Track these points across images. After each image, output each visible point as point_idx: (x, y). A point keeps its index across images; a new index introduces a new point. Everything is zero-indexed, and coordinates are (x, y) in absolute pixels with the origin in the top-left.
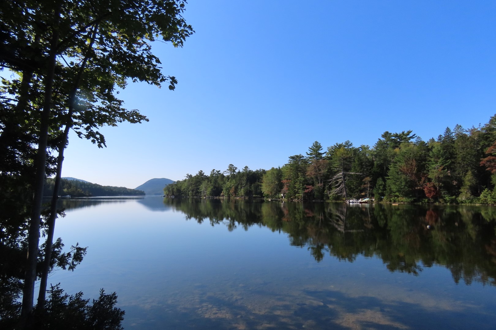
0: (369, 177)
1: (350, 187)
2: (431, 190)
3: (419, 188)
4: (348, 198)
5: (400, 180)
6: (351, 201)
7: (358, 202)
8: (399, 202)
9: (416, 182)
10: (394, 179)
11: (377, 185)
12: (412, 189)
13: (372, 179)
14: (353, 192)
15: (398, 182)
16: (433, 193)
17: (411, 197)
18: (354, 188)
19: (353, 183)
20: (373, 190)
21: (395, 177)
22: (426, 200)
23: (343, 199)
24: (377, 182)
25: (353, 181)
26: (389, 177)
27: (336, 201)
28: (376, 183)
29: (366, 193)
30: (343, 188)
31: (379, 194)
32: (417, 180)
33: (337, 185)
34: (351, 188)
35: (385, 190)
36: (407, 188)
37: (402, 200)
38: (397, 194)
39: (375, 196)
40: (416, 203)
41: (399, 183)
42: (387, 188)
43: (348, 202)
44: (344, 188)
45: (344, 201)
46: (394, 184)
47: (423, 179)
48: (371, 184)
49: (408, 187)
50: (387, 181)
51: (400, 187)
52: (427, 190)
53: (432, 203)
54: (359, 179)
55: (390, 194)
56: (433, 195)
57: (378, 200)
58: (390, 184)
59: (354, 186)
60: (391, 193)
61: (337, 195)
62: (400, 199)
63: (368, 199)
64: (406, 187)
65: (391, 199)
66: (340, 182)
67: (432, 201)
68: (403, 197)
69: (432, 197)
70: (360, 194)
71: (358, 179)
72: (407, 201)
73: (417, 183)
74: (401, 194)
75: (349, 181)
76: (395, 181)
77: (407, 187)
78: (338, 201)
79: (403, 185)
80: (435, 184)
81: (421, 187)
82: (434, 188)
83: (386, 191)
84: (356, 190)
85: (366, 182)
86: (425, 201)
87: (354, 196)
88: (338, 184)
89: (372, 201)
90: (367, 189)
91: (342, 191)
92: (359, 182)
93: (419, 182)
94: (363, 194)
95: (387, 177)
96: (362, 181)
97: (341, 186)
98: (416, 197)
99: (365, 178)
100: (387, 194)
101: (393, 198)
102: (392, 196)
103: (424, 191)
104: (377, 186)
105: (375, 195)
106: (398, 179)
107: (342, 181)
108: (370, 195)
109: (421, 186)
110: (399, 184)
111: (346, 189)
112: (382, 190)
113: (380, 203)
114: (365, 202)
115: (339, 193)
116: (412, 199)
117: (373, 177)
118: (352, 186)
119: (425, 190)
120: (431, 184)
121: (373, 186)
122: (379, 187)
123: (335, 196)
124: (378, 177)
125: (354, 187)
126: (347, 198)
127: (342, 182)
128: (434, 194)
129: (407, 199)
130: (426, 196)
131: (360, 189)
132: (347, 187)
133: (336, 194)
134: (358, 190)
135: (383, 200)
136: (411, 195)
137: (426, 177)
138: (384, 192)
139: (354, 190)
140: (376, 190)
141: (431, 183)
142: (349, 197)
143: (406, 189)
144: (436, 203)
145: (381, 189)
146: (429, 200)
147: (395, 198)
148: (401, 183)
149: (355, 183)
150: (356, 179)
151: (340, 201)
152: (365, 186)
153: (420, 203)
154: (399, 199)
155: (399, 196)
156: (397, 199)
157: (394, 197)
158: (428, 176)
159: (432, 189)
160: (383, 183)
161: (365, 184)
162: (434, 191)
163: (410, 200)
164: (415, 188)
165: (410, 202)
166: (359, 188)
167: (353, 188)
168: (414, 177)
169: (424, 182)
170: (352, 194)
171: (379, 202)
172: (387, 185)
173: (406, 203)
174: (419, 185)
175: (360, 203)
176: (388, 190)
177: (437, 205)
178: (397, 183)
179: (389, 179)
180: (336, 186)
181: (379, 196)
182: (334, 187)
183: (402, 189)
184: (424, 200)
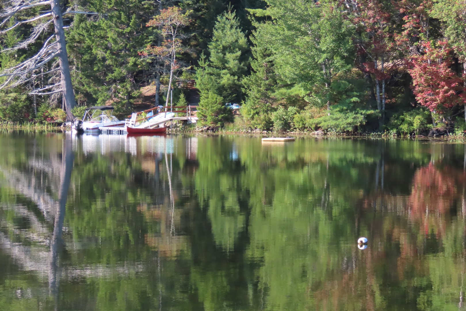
0: (176, 8)
1: (86, 57)
2: (435, 74)
3: (390, 64)
4: (79, 109)
5: (314, 26)
6: (85, 125)
7: (121, 132)
8: (304, 128)
9: (382, 38)
10: (286, 22)
11: (211, 47)
12: (363, 70)
13: (191, 16)
14: (99, 82)
15: (305, 34)
16: (443, 90)
17: (354, 108)
18: (108, 62)
19: (104, 38)
20: (192, 71)
21: (292, 11)
22: (417, 121)
23: (53, 114)
24: (215, 33)
25: (103, 25)
26: (268, 12)
27: (18, 127)
28: (209, 37)
29: (162, 87)
30: (53, 60)
31: (220, 90)
32: (384, 26)
33: (24, 45)
34: (92, 61)
35: (248, 71)
36: (343, 66)
37: (316, 120)
38: (298, 90)
39: (202, 102)
40: (373, 137)
41: (308, 39)
42: (254, 65)
43: (75, 132)
44: (59, 61)
45: (59, 124)
46: (287, 42)
47: (409, 24)
48: (185, 43)
49: (347, 60)
50: (255, 29)
51: (313, 57)
52: (421, 76)
53: (440, 133)
54: (134, 16)
55: (269, 93)
56: (446, 99)
57: (215, 122)
58: (270, 42)
59: (107, 48)
60: (269, 88)
61: (24, 97)
62: (312, 117)
63: (170, 115)
64: (337, 61)
65: (273, 116)
66: (41, 28)
67: (440, 127)
68: (322, 106)
69: (441, 108)
70: (135, 93)
71: (129, 18)
72: (337, 126)
73: (386, 40)
74: (316, 93)
75: (83, 25)
76: (290, 28)
77: (343, 57)
78: (27, 128)
79: (324, 48)
80: (455, 46)
81: (398, 62)
82: (450, 66)
83: (253, 77)
84: (119, 72)
85: (164, 33)
86: (411, 124)
87: (104, 101)
88: (32, 40)
89: (185, 122)
90: (169, 68)
91: (47, 77)
92: (130, 33)
93: (391, 39)
94: (149, 90)
95: (259, 12)
96: (145, 28)
97: (43, 51)
98: (375, 108)
99: (159, 13)
100: (253, 93)
101: (281, 110)
102: (275, 100)
103: (408, 78)
104: (213, 52)
105: (203, 94)
106: (303, 20)
107: (52, 26)
108: (182, 96)
109: (401, 56)
110: (309, 47)
111: (68, 63)
112: (233, 74)
113: (222, 133)
114: (158, 132)
115: (37, 86)
116: (361, 118)
117: (197, 10)
118: (99, 53)
119: (415, 72)
120: (440, 47)
121: (194, 55)
122: (221, 55)
123: (15, 99)
124: (220, 11)
125: (107, 55)
126: (70, 111)
127: (51, 31)
128: (451, 92)
129: (338, 115)
130: (415, 102)
131: (135, 64)
132: (72, 57)
133: (20, 89)
134: (124, 72)
135: (237, 119)
136: (354, 99)
137: (423, 12)
138: (245, 80)
139: (109, 69)
140: (210, 70)
141: (438, 43)
142: (82, 104)
143: (337, 69)
144: (453, 132)
145: (229, 69)
146: (430, 120)
147: (290, 108)
148: (318, 38)
149: (111, 34)
150: (119, 18)
151: (38, 127)
152: (158, 49)
153: (392, 136)
154: (307, 113)
155: (305, 104)
156: (297, 117)
157: (286, 107)
158: (430, 8)
159: (443, 70)
160: (242, 41)
161: (158, 41)
162: (448, 81)
163: (350, 120)
164: (373, 66)
165: (350, 129)
166: (131, 60)
167: (104, 59)
168: (371, 12)
169: (414, 38)
170: (96, 92)
171: (217, 128)
172: (257, 50)
173: (332, 135)
174: (393, 49)
175: (133, 133)
176: (261, 74)
177: (459, 142)
178: (301, 41)
179: (269, 18)
180: (22, 51)
181: (220, 99)
182: (12, 56)
183: (317, 67)
184: (408, 118)
